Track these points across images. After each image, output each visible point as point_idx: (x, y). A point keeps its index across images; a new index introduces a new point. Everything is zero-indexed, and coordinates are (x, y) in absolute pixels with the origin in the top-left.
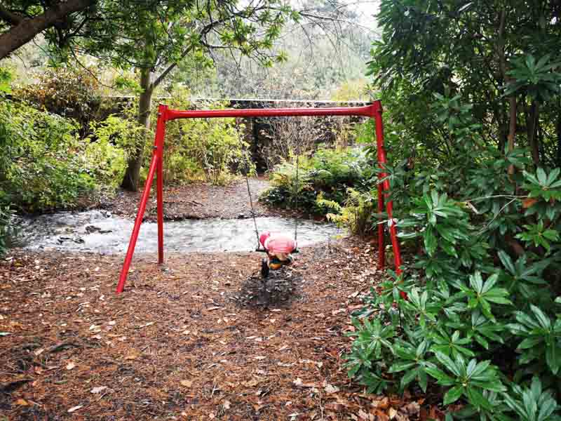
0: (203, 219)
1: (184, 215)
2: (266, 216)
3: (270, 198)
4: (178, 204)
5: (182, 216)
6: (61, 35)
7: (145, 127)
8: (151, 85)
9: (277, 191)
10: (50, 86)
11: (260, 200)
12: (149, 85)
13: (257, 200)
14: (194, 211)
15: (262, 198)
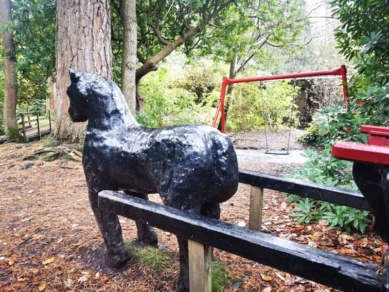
0: (259, 149)
1: (248, 146)
2: (300, 150)
3: (305, 139)
4: (246, 140)
5: (247, 147)
6: (187, 48)
7: (231, 95)
8: (235, 72)
9: (311, 135)
10: (189, 78)
11: (299, 140)
12: (234, 72)
13: (297, 140)
14: (255, 145)
15: (301, 139)
